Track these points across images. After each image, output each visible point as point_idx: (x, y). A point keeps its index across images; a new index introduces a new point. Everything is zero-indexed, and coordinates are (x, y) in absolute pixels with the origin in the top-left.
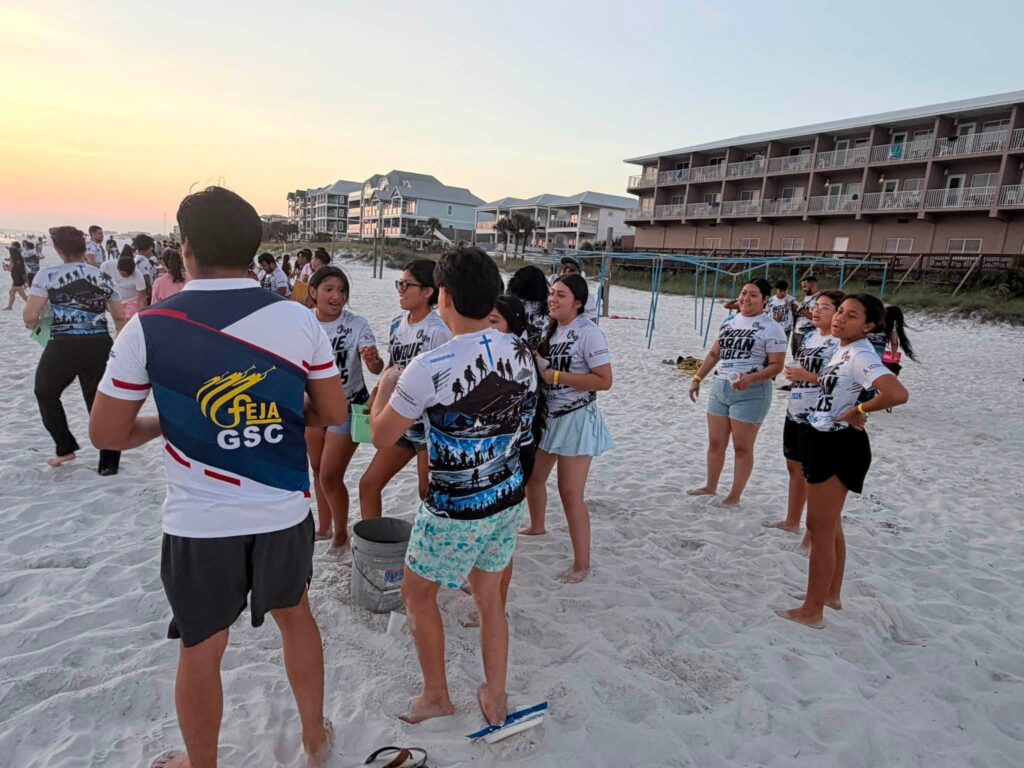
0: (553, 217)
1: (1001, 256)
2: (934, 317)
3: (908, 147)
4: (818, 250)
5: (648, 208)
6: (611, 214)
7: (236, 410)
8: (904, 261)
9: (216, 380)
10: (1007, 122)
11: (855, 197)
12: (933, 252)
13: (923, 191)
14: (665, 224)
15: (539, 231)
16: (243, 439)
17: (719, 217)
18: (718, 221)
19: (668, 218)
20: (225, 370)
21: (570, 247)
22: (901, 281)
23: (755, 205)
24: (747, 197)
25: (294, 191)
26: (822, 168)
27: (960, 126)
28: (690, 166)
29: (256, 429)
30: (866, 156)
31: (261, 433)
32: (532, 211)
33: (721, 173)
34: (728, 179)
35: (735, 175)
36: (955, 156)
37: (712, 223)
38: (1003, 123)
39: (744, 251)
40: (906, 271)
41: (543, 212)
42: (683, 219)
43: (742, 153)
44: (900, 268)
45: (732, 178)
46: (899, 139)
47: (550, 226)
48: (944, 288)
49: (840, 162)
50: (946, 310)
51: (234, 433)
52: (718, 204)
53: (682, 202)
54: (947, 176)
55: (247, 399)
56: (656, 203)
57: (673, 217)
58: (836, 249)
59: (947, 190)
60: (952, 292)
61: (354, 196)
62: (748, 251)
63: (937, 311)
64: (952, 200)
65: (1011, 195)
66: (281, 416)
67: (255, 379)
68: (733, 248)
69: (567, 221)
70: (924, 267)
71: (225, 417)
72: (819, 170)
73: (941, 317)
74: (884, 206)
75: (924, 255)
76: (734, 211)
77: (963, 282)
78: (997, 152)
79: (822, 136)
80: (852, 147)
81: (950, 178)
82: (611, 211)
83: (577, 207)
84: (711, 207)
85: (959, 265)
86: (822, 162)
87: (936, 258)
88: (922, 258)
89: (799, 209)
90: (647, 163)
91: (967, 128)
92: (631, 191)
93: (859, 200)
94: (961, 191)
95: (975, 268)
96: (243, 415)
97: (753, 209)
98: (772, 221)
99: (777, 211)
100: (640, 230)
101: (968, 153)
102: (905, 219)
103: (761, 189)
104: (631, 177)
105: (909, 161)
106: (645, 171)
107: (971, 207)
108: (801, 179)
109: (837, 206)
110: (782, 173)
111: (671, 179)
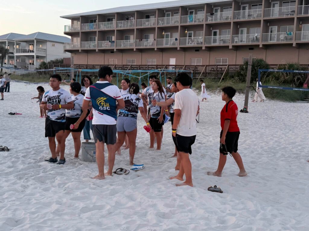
0: (18, 46)
1: (235, 65)
2: (212, 92)
3: (195, 16)
4: (163, 64)
5: (77, 43)
6: (53, 45)
7: (102, 103)
8: (199, 68)
9: (99, 98)
10: (232, 8)
11: (176, 39)
12: (210, 64)
13: (203, 37)
14: (87, 52)
15: (10, 55)
16: (103, 108)
17: (115, 48)
18: (115, 50)
19: (88, 49)
20: (101, 97)
21: (30, 64)
22: (199, 78)
23: (131, 42)
24: (127, 38)
26: (161, 25)
27: (214, 9)
28: (97, 21)
29: (105, 107)
30: (179, 20)
31: (106, 108)
32: (4, 43)
33: (114, 25)
34: (117, 29)
35: (120, 27)
36: (214, 22)
37: (112, 51)
38: (230, 8)
39: (129, 65)
40: (201, 73)
41: (11, 44)
42: (97, 49)
43: (123, 16)
44: (198, 72)
45: (119, 29)
46: (191, 13)
47: (17, 52)
48: (216, 80)
49: (168, 23)
50: (216, 89)
51: (102, 107)
52: (114, 42)
53: (95, 40)
54: (212, 30)
55: (104, 102)
56: (82, 40)
57: (92, 48)
58: (171, 64)
59: (213, 36)
60: (219, 82)
62: (132, 65)
63: (213, 90)
64: (215, 41)
65: (236, 39)
66: (109, 105)
67: (105, 99)
68: (123, 64)
69: (27, 49)
70: (207, 71)
71: (100, 104)
72: (159, 26)
73: (215, 92)
74: (188, 44)
75: (207, 66)
76: (122, 45)
77: (222, 77)
78: (229, 21)
79: (159, 10)
80: (172, 16)
81: (213, 31)
82: (54, 43)
83: (33, 41)
84: (110, 43)
85: (220, 70)
86: (160, 22)
87: (212, 67)
88: (206, 67)
89: (152, 45)
90: (73, 19)
91: (217, 9)
92: (66, 33)
93: (178, 41)
94: (218, 37)
95: (227, 71)
96: (103, 104)
97: (131, 45)
98: (141, 51)
99: (143, 46)
100: (73, 55)
101: (218, 21)
102: (197, 49)
103: (134, 35)
104: (65, 26)
105: (196, 23)
107: (222, 44)
108: (152, 30)
109: (169, 44)
110: (142, 27)
111: (88, 28)
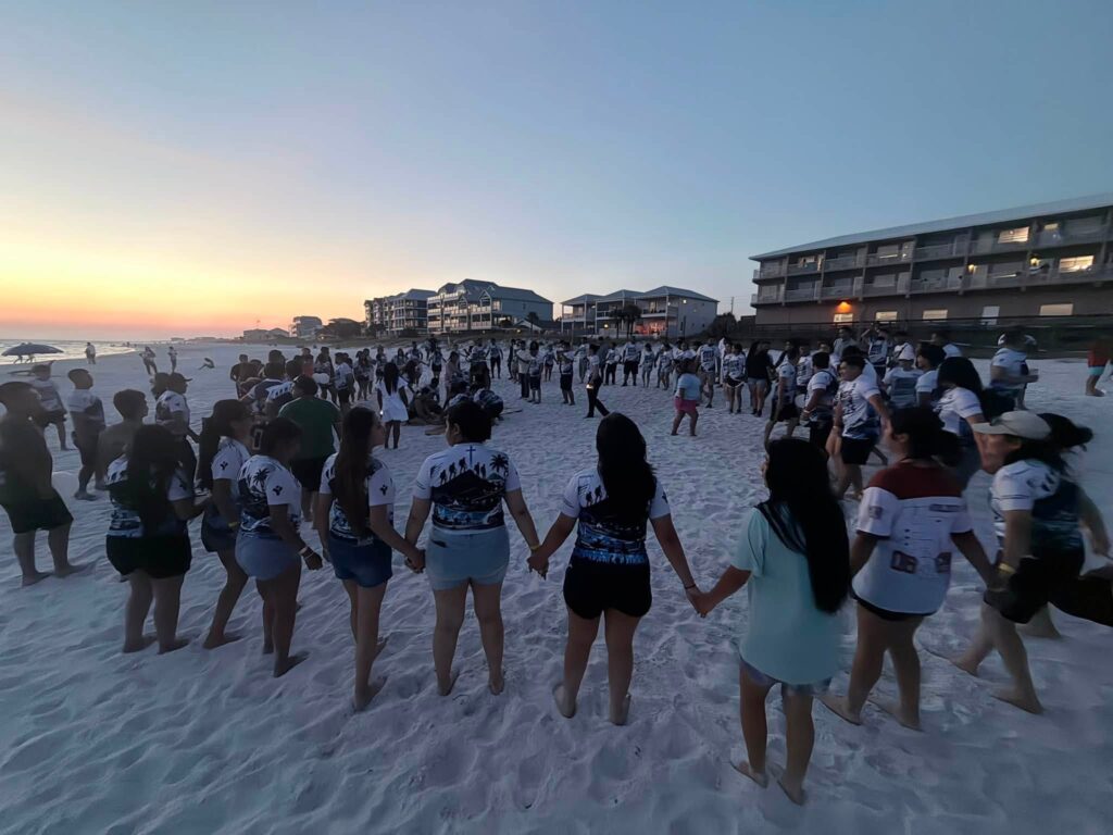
25: (372, 299)
42: (819, 300)
56: (786, 289)
61: (430, 300)
90: (768, 260)
106: (762, 266)
